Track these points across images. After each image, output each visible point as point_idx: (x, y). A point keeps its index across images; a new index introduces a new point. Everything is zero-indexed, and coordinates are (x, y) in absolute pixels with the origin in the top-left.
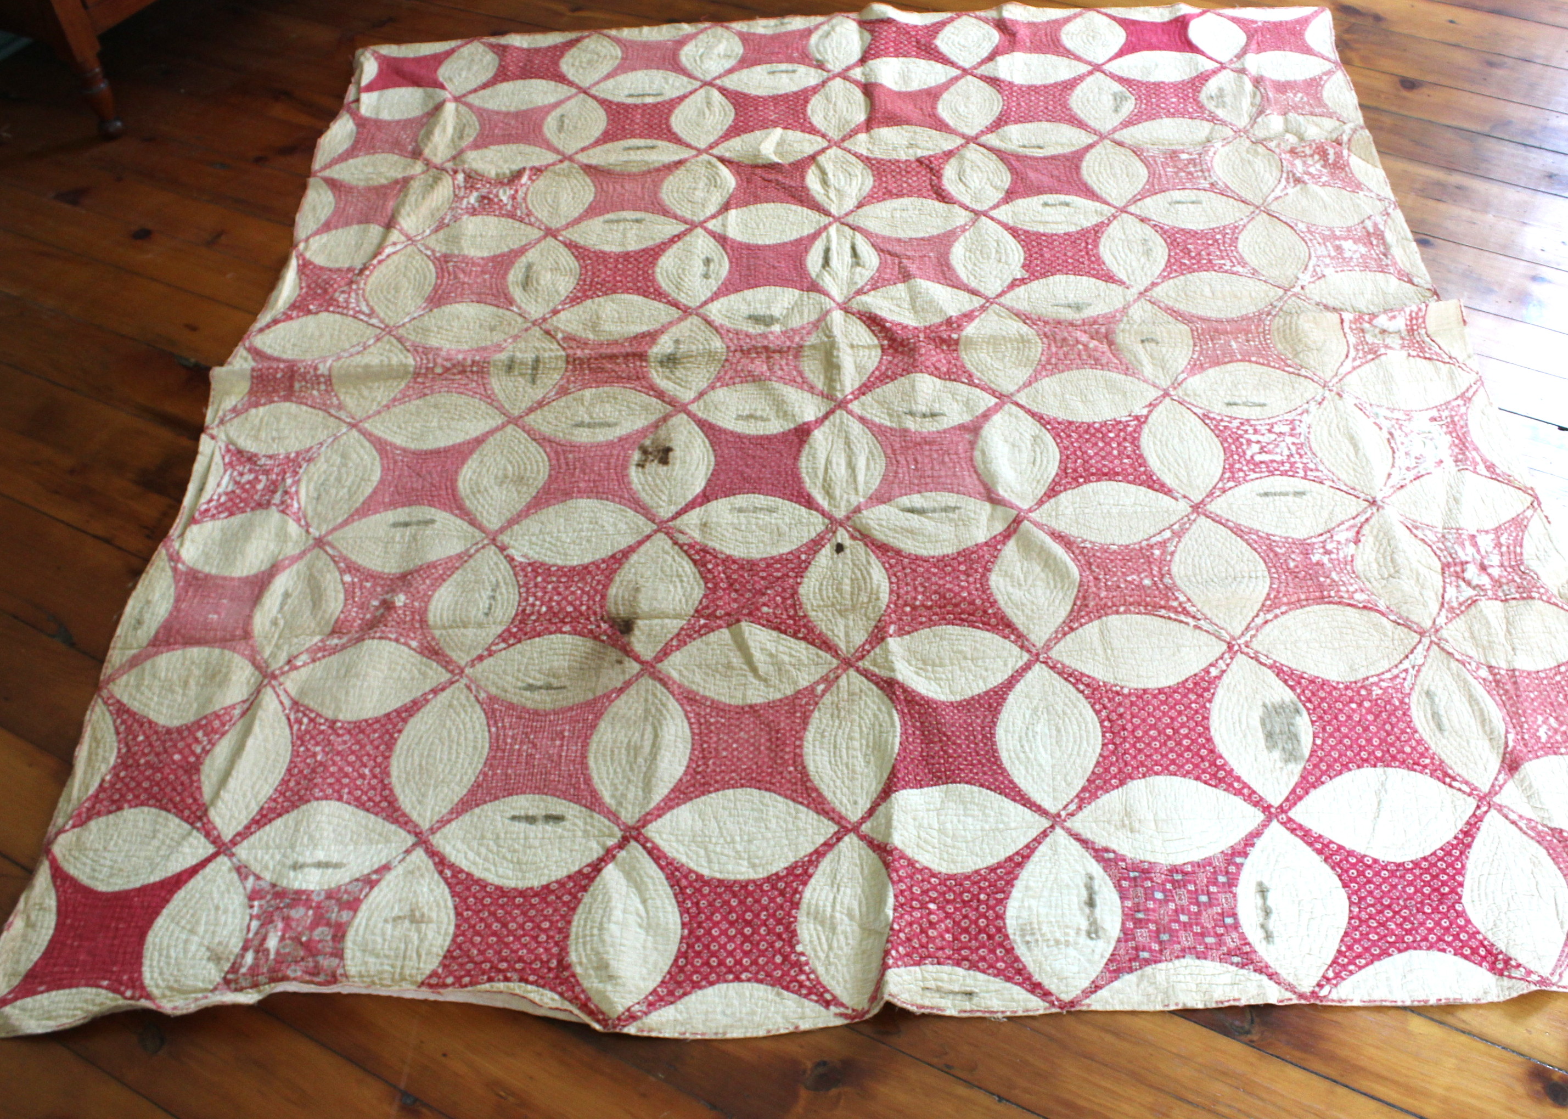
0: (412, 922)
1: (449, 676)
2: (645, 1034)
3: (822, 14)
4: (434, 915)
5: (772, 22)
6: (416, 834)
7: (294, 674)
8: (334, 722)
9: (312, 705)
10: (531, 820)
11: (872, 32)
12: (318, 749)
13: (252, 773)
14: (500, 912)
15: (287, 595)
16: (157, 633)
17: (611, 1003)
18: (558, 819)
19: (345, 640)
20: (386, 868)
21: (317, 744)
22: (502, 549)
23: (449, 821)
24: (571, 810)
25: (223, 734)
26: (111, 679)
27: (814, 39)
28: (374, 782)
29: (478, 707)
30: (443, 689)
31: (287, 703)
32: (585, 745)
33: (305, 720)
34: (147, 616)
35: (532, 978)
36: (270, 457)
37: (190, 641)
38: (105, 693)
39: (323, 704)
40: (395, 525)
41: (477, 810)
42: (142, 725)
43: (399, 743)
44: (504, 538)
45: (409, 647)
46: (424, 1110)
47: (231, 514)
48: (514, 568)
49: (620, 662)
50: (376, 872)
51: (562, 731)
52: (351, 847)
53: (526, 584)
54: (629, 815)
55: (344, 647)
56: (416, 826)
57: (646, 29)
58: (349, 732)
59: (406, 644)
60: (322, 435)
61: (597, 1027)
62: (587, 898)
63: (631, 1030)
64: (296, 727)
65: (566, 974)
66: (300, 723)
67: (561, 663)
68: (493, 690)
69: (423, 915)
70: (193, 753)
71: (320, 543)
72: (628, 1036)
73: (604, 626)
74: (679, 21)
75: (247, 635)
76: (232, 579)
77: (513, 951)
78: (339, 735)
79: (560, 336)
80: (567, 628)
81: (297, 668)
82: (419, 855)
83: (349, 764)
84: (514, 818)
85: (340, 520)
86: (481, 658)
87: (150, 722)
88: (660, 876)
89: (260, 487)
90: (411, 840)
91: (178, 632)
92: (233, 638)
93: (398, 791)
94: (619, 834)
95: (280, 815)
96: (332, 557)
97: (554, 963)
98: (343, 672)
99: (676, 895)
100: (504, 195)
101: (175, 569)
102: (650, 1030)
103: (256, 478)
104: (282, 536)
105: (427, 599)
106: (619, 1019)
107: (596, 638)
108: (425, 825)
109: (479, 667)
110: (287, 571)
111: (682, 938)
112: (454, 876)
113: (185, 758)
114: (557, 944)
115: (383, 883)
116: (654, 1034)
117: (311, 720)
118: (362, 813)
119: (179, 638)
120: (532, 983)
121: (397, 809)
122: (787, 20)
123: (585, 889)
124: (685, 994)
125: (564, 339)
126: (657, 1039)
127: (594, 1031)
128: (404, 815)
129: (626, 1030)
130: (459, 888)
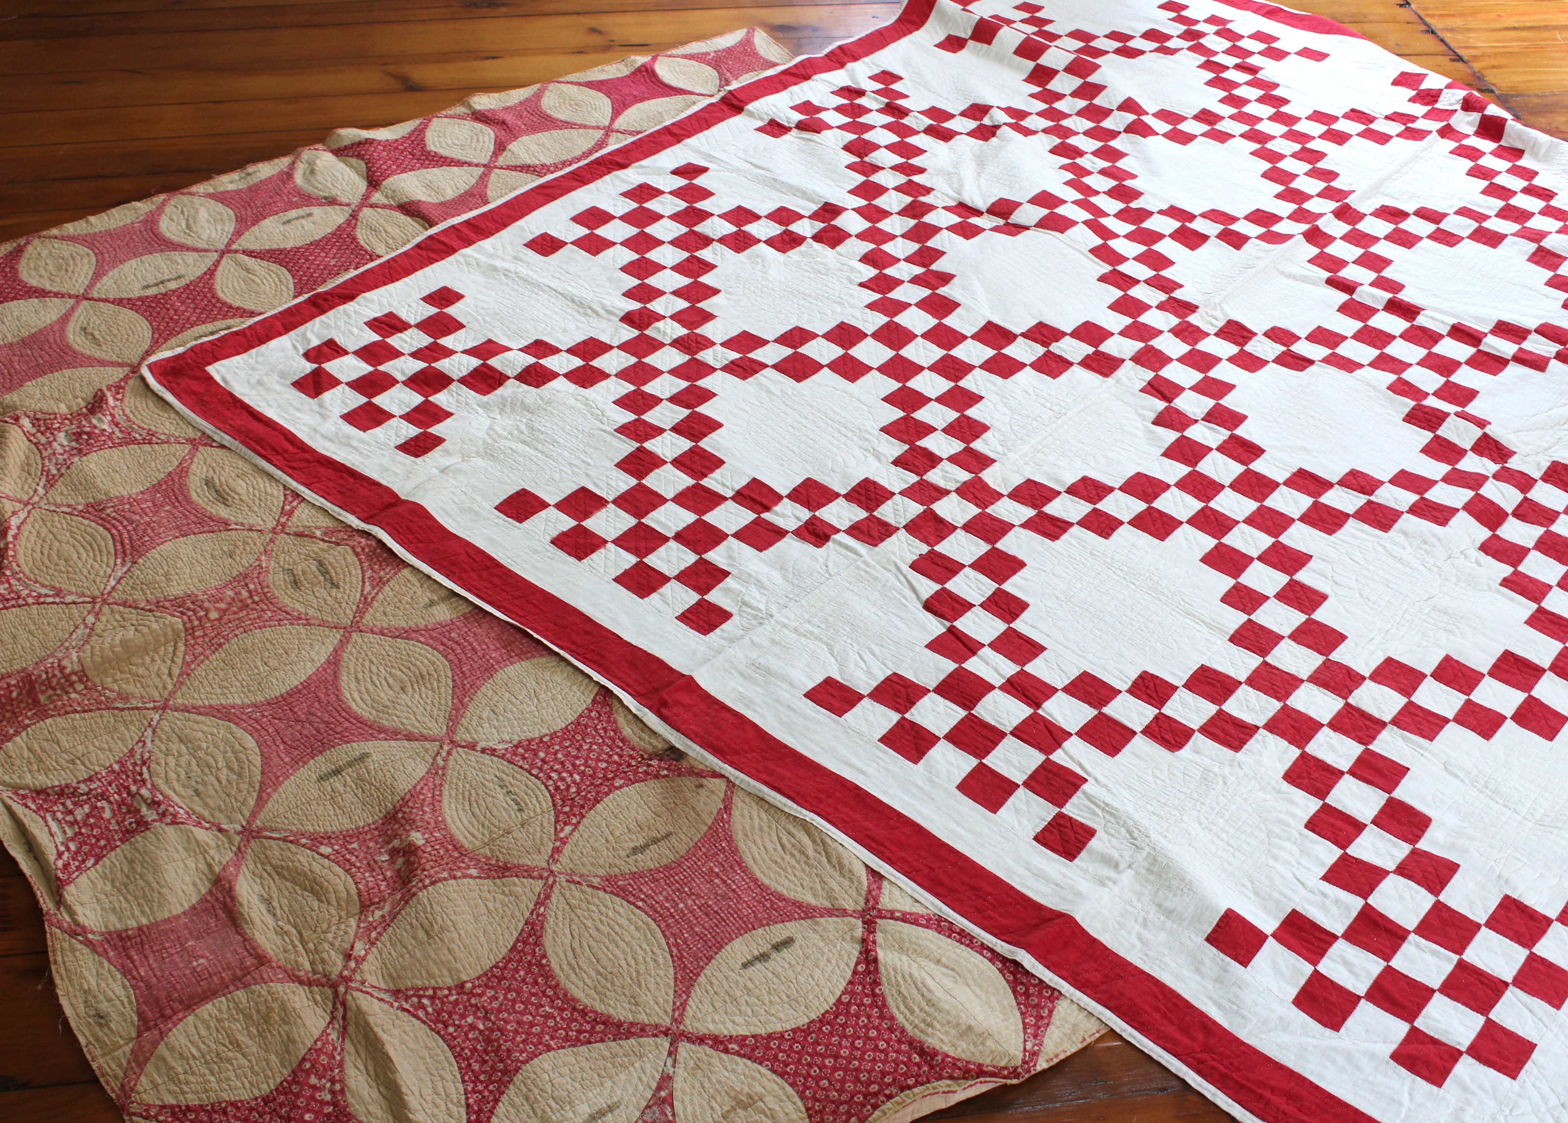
0: (745, 1108)
1: (541, 883)
2: (1056, 1061)
3: (284, 154)
4: (759, 1089)
5: (235, 175)
6: (666, 1034)
7: (365, 966)
8: (462, 985)
9: (419, 983)
10: (763, 957)
11: (359, 156)
12: (470, 1020)
13: (420, 1079)
14: (820, 1049)
15: (267, 901)
16: (140, 1014)
17: (1006, 1053)
18: (788, 942)
19: (387, 908)
20: (666, 1080)
21: (463, 1016)
22: (472, 746)
23: (684, 1004)
24: (792, 928)
25: (341, 1065)
26: (126, 1090)
27: (299, 178)
28: (567, 1014)
29: (601, 893)
30: (548, 897)
31: (386, 997)
32: (745, 870)
33: (425, 1001)
34: (104, 1006)
35: (910, 1082)
36: (90, 779)
37: (191, 1003)
38: (134, 1108)
39: (431, 975)
40: (322, 778)
41: (702, 979)
42: (225, 1112)
43: (555, 966)
44: (462, 735)
45: (471, 877)
47: (98, 859)
48: (502, 757)
49: (701, 786)
50: (659, 1088)
51: (711, 870)
52: (609, 1084)
53: (533, 766)
54: (851, 901)
55: (394, 916)
56: (657, 1026)
57: (92, 219)
58: (487, 986)
59: (465, 876)
60: (131, 735)
61: (1015, 1081)
62: (885, 988)
63: (1042, 1064)
64: (421, 1013)
65: (939, 1058)
66: (424, 1008)
67: (644, 815)
68: (601, 872)
69: (750, 1096)
70: (323, 1103)
71: (249, 833)
72: (1044, 1072)
73: (654, 763)
74: (129, 202)
75: (262, 960)
76: (178, 916)
77: (869, 1072)
78: (480, 995)
79: (318, 533)
80: (618, 782)
81: (364, 959)
82: (685, 1049)
83: (523, 1013)
84: (745, 966)
85: (252, 802)
86: (557, 850)
87: (233, 1104)
88: (931, 934)
89: (107, 814)
90: (665, 1043)
91: (170, 998)
92: (246, 971)
93: (600, 1007)
94: (859, 923)
95: (496, 1101)
96: (285, 840)
97: (916, 1058)
98: (421, 934)
99: (959, 941)
100: (103, 423)
101: (88, 943)
102: (1057, 1056)
103: (94, 807)
104: (198, 849)
105: (439, 824)
106: (1024, 1062)
107: (657, 777)
108: (666, 1021)
109: (564, 859)
110: (241, 877)
111: (1001, 971)
112: (742, 1046)
113: (316, 1113)
114: (899, 1042)
115: (677, 1094)
116: (1062, 1057)
117: (432, 998)
118: (584, 1049)
119: (176, 1005)
120: (915, 1086)
121: (619, 1025)
122: (251, 169)
123: (876, 983)
124: (1051, 1012)
125: (325, 534)
126: (1068, 1058)
127: (1012, 1086)
128: (632, 1024)
129: (1039, 1068)
130: (758, 1053)
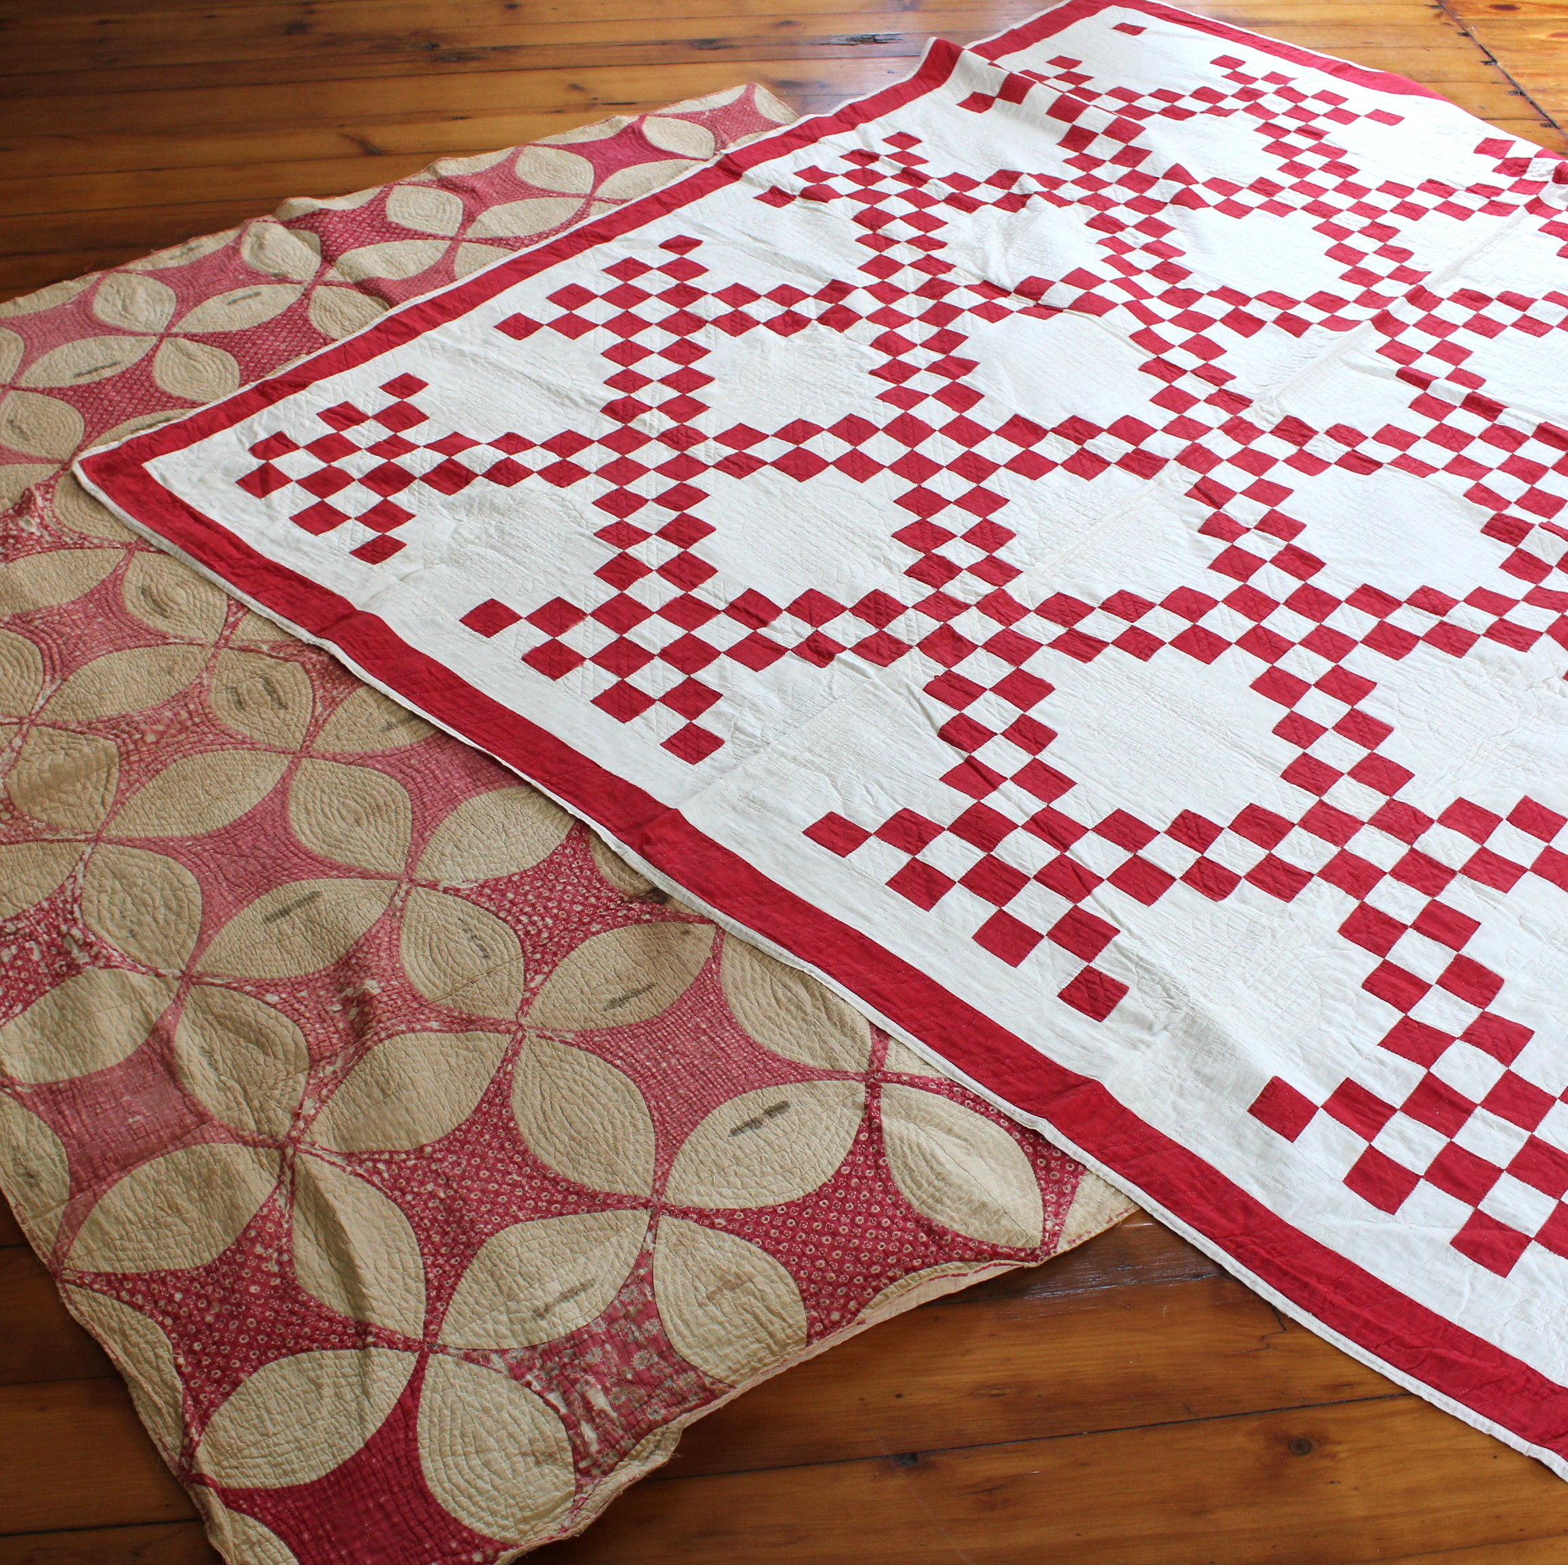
0: (732, 1289)
1: (508, 1037)
2: (1079, 1242)
3: (229, 227)
4: (748, 1268)
5: (176, 251)
6: (645, 1206)
7: (315, 1127)
8: (421, 1149)
9: (374, 1147)
10: (754, 1123)
11: (312, 229)
12: (430, 1187)
13: (376, 1251)
14: (817, 1225)
15: (209, 1053)
16: (73, 1174)
17: (1023, 1234)
18: (782, 1107)
19: (339, 1063)
20: (645, 1257)
21: (422, 1183)
22: (433, 886)
23: (666, 1174)
24: (787, 1092)
25: (289, 1234)
26: (59, 1256)
27: (246, 253)
28: (536, 1183)
29: (575, 1050)
30: (516, 1053)
31: (338, 1160)
32: (735, 1026)
33: (381, 1166)
34: (34, 1165)
35: (916, 1263)
36: (17, 918)
37: (126, 1164)
38: (68, 1275)
39: (387, 1138)
40: (268, 919)
41: (686, 1146)
42: (164, 1282)
43: (523, 1129)
44: (421, 874)
45: (432, 1030)
46: (934, 1458)
47: (27, 1004)
48: (467, 898)
49: (687, 932)
50: (638, 1265)
51: (697, 1026)
52: (582, 1260)
53: (500, 908)
54: (853, 1062)
55: (347, 1071)
56: (636, 1198)
57: (20, 300)
58: (449, 1151)
59: (425, 1029)
60: (61, 869)
61: (1033, 1264)
62: (890, 1160)
63: (1063, 1246)
64: (376, 1179)
65: (949, 1237)
66: (379, 1173)
67: (624, 964)
68: (576, 1027)
69: (738, 1276)
70: (270, 1275)
71: (189, 979)
72: (1065, 1254)
73: (636, 906)
74: (59, 280)
75: (203, 1117)
76: (111, 1069)
77: (871, 1251)
78: (441, 1161)
79: (265, 648)
80: (595, 927)
81: (314, 1118)
82: (666, 1222)
83: (487, 1181)
84: (734, 1132)
85: (191, 944)
86: (526, 1002)
87: (173, 1274)
88: (941, 1100)
89: (36, 956)
90: (644, 1216)
91: (103, 1157)
92: (187, 1130)
93: (573, 1176)
94: (862, 1087)
95: (459, 1276)
96: (227, 986)
97: (924, 1237)
98: (377, 1093)
99: (973, 1109)
100: (31, 526)
101: (17, 1096)
102: (1080, 1237)
103: (21, 948)
104: (133, 995)
105: (398, 972)
106: (1044, 1243)
107: (638, 921)
108: (647, 1192)
109: (534, 1011)
110: (180, 1027)
111: (1019, 1142)
112: (729, 1221)
113: (263, 1285)
114: (905, 1219)
115: (658, 1272)
116: (1086, 1238)
117: (388, 1163)
118: (555, 1221)
119: (111, 1165)
120: (921, 1268)
121: (594, 1195)
122: (193, 243)
123: (880, 1154)
124: (1074, 1188)
125: (273, 648)
126: (1092, 1239)
127: (1030, 1269)
128: (608, 1195)
129: (1060, 1250)
130: (748, 1229)
